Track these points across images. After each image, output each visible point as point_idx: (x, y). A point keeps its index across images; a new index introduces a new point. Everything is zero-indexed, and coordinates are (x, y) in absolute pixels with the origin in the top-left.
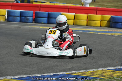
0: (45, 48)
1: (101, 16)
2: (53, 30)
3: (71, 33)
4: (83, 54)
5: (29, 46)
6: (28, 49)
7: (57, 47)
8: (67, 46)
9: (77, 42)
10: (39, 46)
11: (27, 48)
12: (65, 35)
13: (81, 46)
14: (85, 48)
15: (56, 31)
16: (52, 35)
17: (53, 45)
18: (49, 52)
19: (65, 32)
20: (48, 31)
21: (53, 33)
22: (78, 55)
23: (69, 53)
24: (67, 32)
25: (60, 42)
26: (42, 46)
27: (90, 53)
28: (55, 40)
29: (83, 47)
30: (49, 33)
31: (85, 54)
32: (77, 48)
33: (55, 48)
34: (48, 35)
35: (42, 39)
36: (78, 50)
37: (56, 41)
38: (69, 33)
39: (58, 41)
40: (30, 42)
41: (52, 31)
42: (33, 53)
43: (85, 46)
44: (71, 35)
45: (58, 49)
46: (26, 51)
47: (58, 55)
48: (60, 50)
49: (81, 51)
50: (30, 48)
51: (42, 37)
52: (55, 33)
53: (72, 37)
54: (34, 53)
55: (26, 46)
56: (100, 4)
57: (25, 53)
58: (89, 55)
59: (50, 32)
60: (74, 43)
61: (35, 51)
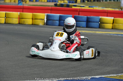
0: (51, 50)
3: (78, 35)
4: (90, 56)
5: (35, 48)
6: (34, 52)
7: (64, 49)
8: (75, 48)
9: (85, 44)
10: (46, 49)
11: (33, 50)
12: (72, 37)
13: (88, 48)
14: (92, 50)
15: (63, 33)
16: (59, 37)
17: (59, 47)
18: (56, 55)
19: (72, 34)
21: (60, 36)
22: (85, 57)
23: (76, 55)
25: (68, 45)
26: (49, 48)
28: (62, 43)
29: (91, 49)
30: (57, 36)
31: (93, 57)
32: (85, 50)
33: (62, 51)
34: (55, 38)
35: (50, 42)
36: (85, 52)
37: (64, 43)
38: (76, 35)
41: (59, 33)
42: (39, 55)
43: (93, 49)
44: (78, 37)
45: (65, 52)
46: (32, 53)
48: (67, 52)
49: (88, 53)
51: (50, 39)
52: (62, 36)
54: (41, 55)
55: (33, 48)
57: (31, 55)
58: (97, 57)
59: (57, 34)
60: (82, 45)
61: (42, 53)
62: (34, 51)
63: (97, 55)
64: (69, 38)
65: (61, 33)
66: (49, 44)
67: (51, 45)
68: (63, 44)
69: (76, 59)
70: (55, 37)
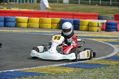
1: (52, 19)
44: (75, 41)
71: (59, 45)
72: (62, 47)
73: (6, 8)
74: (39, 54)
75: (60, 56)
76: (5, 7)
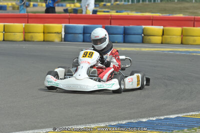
0: (76, 79)
2: (89, 51)
4: (135, 86)
5: (52, 77)
6: (51, 82)
7: (95, 76)
9: (127, 67)
10: (68, 77)
11: (49, 80)
13: (132, 74)
14: (138, 77)
15: (92, 53)
16: (87, 59)
17: (88, 73)
18: (83, 85)
20: (82, 53)
21: (89, 56)
22: (127, 87)
23: (114, 85)
24: (109, 53)
27: (148, 84)
29: (136, 75)
30: (83, 57)
31: (139, 86)
32: (126, 77)
33: (92, 79)
34: (80, 60)
36: (127, 80)
38: (112, 54)
39: (97, 68)
40: (56, 70)
41: (87, 52)
43: (140, 75)
44: (115, 58)
45: (96, 81)
46: (48, 85)
47: (96, 88)
48: (99, 81)
49: (132, 81)
50: (55, 79)
52: (91, 57)
53: (118, 60)
54: (61, 86)
55: (49, 76)
56: (191, 11)
57: (47, 87)
58: (146, 87)
59: (84, 54)
60: (123, 69)
61: (62, 84)
62: (51, 80)
63: (145, 83)
64: (102, 60)
65: (90, 53)
66: (73, 70)
67: (76, 70)
68: (93, 69)
69: (113, 91)
70: (81, 58)
71: (92, 67)
72: (96, 69)
73: (115, 11)
74: (58, 81)
75: (93, 85)
76: (112, 10)
